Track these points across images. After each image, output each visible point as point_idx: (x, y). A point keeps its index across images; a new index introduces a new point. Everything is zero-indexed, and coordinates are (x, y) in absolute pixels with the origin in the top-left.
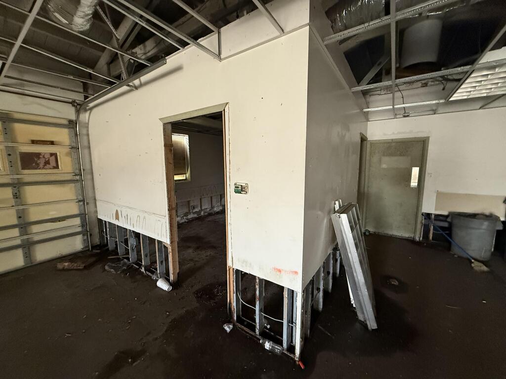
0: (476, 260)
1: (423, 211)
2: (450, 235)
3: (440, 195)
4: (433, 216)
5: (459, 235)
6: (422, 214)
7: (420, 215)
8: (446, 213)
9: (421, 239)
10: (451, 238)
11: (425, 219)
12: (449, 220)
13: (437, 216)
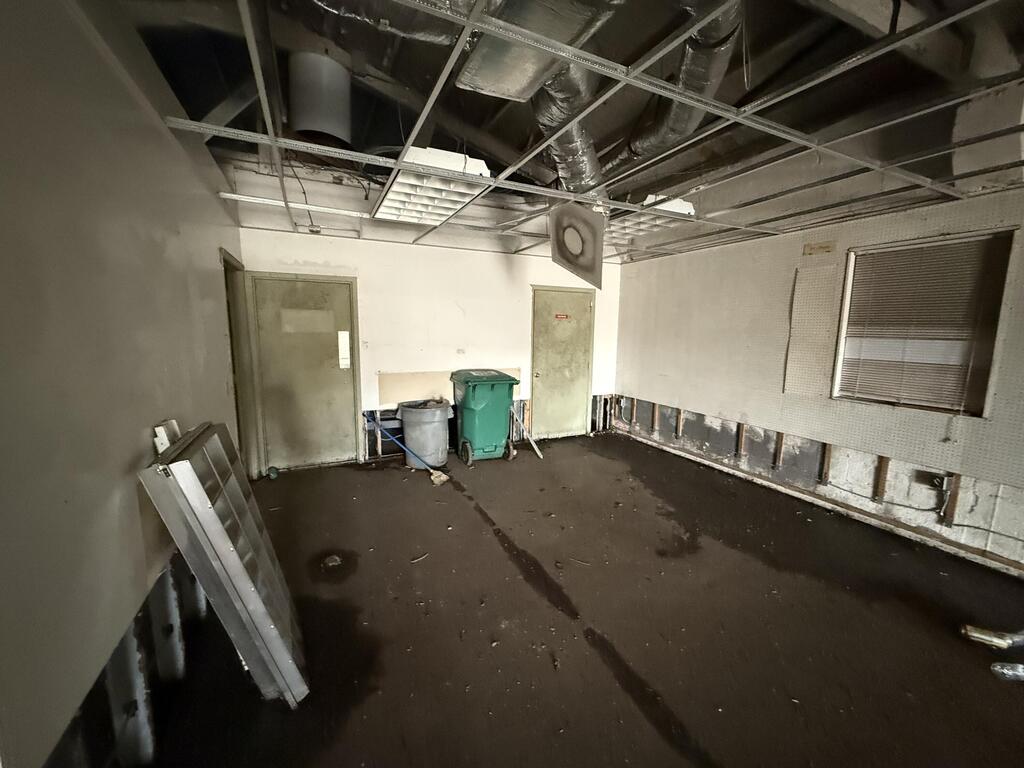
0: (435, 468)
1: (363, 410)
2: (402, 440)
3: (382, 377)
4: (378, 414)
5: (413, 436)
6: (364, 415)
7: (360, 416)
8: (394, 407)
9: (367, 457)
10: (403, 443)
11: (368, 421)
12: (398, 416)
13: (384, 413)
